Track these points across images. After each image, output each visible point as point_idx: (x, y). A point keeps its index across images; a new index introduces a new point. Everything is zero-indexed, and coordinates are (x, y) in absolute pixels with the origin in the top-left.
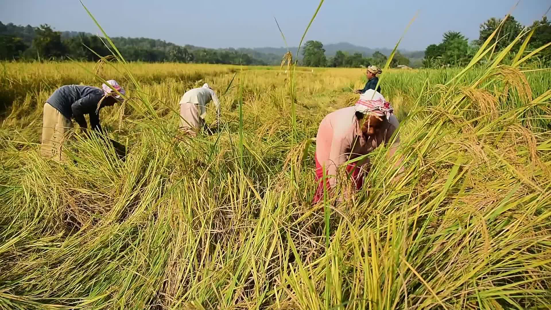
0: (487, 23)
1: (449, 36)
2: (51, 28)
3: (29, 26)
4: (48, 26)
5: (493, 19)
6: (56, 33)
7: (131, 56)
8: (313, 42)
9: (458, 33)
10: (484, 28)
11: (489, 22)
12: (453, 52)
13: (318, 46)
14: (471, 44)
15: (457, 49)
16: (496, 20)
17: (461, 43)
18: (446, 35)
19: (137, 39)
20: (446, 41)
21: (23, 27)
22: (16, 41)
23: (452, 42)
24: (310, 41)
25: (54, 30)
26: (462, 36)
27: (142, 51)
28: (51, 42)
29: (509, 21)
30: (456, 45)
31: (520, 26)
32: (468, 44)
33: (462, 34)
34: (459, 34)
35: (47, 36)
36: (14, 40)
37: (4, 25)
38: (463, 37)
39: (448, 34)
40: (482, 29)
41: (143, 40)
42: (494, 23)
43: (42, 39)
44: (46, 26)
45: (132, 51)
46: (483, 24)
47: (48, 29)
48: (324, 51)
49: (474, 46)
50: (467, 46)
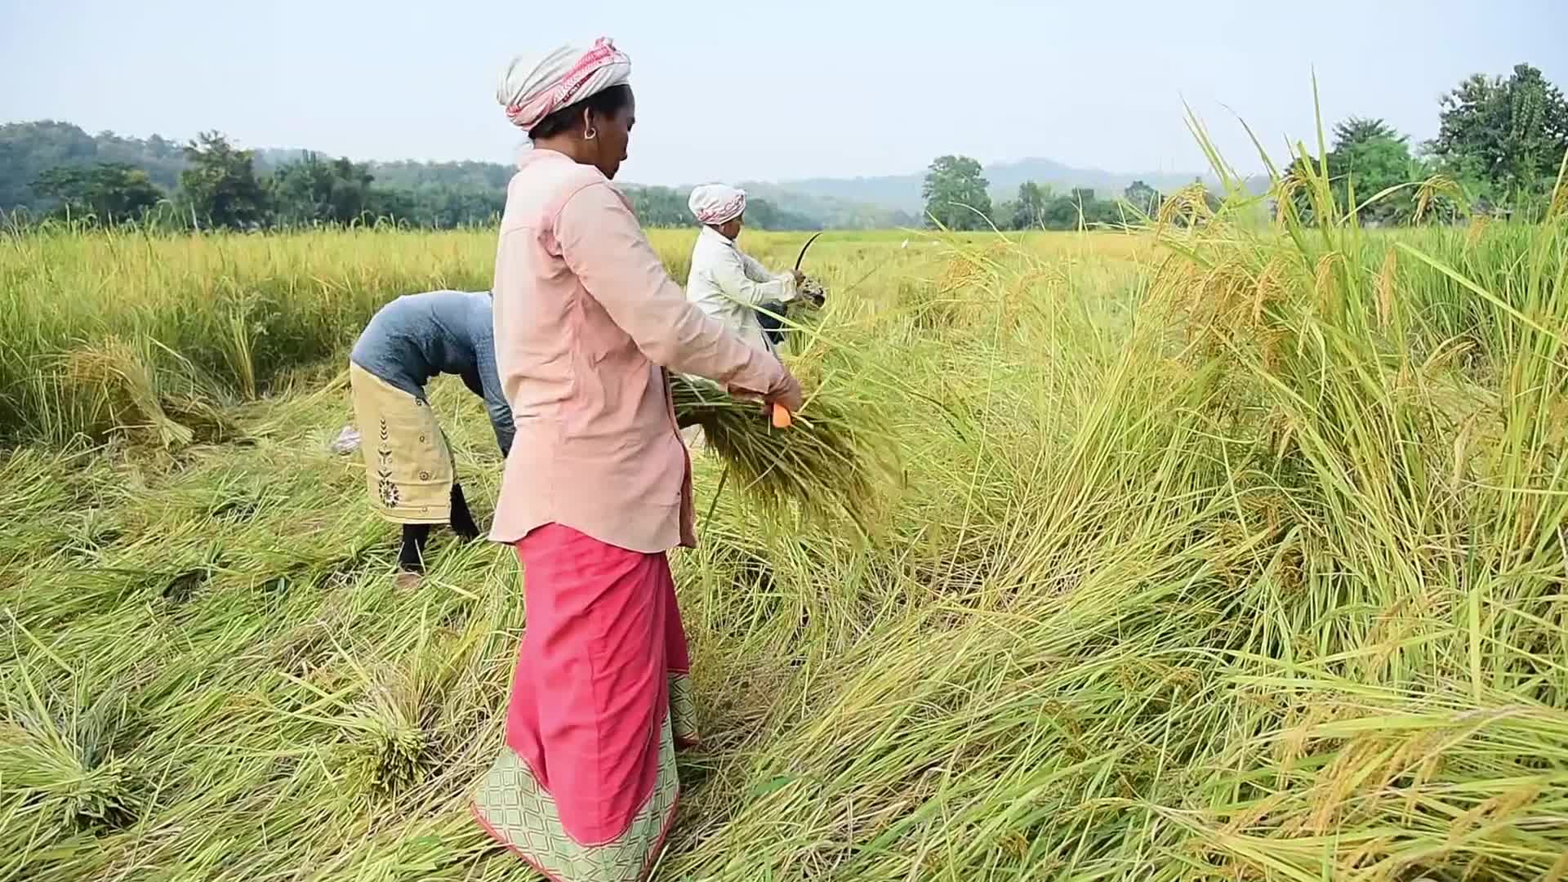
0: (1460, 89)
1: (1352, 134)
2: (226, 141)
3: (156, 138)
4: (219, 136)
5: (1477, 80)
6: (239, 154)
7: (440, 212)
8: (953, 158)
9: (1376, 121)
10: (1453, 105)
11: (1465, 87)
12: (1366, 178)
13: (969, 168)
14: (1417, 152)
15: (1379, 169)
16: (1486, 79)
17: (1387, 151)
18: (1343, 129)
19: (453, 165)
20: (1344, 145)
21: (139, 141)
22: (132, 180)
23: (1361, 147)
24: (945, 158)
25: (234, 147)
26: (1389, 129)
27: (469, 198)
28: (227, 178)
29: (1525, 83)
30: (1375, 156)
31: (1560, 95)
32: (1410, 152)
33: (1388, 124)
34: (1379, 126)
35: (217, 164)
36: (125, 177)
37: (89, 137)
38: (1390, 134)
39: (1347, 126)
40: (1447, 108)
41: (470, 167)
42: (1481, 90)
43: (204, 173)
44: (213, 138)
45: (442, 201)
46: (1449, 94)
47: (219, 145)
48: (984, 183)
49: (1425, 159)
50: (1407, 157)
